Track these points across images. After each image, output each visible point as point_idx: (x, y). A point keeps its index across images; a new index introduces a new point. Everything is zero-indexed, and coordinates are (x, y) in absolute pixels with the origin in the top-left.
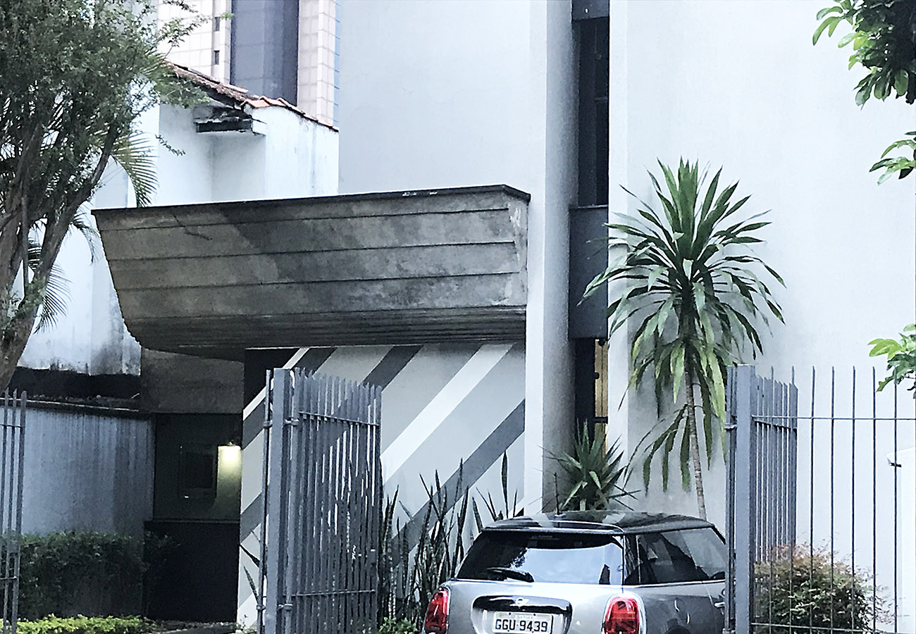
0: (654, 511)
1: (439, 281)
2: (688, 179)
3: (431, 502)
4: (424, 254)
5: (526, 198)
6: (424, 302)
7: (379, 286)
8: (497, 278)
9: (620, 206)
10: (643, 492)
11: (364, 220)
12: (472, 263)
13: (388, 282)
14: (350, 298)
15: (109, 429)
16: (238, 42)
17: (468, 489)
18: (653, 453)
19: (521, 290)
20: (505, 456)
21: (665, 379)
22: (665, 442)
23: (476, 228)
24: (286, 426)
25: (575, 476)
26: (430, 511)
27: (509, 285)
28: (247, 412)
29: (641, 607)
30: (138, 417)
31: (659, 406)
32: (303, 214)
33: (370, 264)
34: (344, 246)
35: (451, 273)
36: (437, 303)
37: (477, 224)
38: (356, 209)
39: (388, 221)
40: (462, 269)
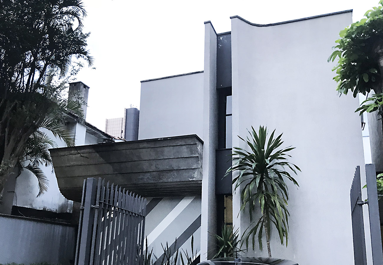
1: (170, 172)
2: (263, 131)
3: (165, 254)
4: (165, 162)
5: (202, 143)
6: (165, 180)
7: (149, 174)
8: (191, 170)
11: (144, 150)
12: (183, 165)
13: (152, 173)
14: (138, 179)
17: (178, 249)
18: (249, 235)
19: (200, 175)
20: (193, 237)
22: (253, 232)
23: (185, 152)
26: (164, 257)
27: (196, 173)
30: (70, 226)
31: (251, 217)
32: (122, 148)
33: (145, 166)
34: (136, 160)
35: (175, 169)
36: (170, 180)
37: (185, 150)
38: (141, 146)
39: (152, 150)
40: (179, 167)
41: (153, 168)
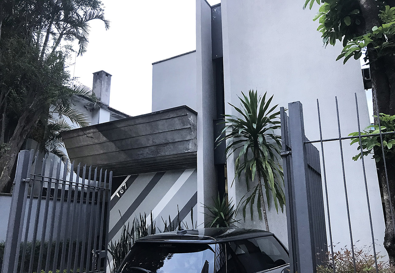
1: (166, 145)
3: (166, 227)
4: (161, 136)
5: (196, 114)
6: (163, 154)
7: (147, 149)
8: (186, 142)
12: (177, 137)
13: (150, 147)
14: (138, 154)
17: (181, 222)
18: (246, 204)
19: (194, 145)
20: (192, 211)
22: (250, 200)
25: (216, 214)
27: (190, 144)
28: (111, 198)
31: (248, 186)
33: (143, 141)
34: (134, 136)
35: (170, 142)
37: (177, 122)
39: (148, 125)
40: (174, 140)
41: (151, 143)
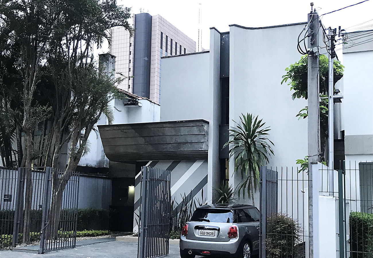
0: (241, 204)
1: (185, 144)
2: (249, 118)
3: (183, 201)
4: (182, 137)
5: (208, 123)
6: (182, 149)
7: (170, 145)
8: (200, 143)
9: (232, 125)
10: (238, 198)
11: (167, 128)
12: (194, 139)
13: (173, 144)
14: (163, 148)
15: (101, 182)
16: (135, 83)
17: (193, 197)
18: (241, 188)
19: (207, 146)
20: (203, 189)
21: (244, 169)
22: (244, 185)
23: (195, 130)
24: (146, 181)
25: (221, 194)
26: (183, 203)
27: (204, 145)
28: (136, 177)
29: (238, 228)
30: (108, 179)
31: (242, 176)
32: (152, 127)
33: (168, 139)
34: (161, 135)
35: (189, 142)
36: (185, 150)
37: (196, 129)
38: (165, 125)
39: (173, 129)
40: (191, 141)
41: (174, 141)
